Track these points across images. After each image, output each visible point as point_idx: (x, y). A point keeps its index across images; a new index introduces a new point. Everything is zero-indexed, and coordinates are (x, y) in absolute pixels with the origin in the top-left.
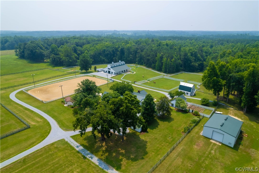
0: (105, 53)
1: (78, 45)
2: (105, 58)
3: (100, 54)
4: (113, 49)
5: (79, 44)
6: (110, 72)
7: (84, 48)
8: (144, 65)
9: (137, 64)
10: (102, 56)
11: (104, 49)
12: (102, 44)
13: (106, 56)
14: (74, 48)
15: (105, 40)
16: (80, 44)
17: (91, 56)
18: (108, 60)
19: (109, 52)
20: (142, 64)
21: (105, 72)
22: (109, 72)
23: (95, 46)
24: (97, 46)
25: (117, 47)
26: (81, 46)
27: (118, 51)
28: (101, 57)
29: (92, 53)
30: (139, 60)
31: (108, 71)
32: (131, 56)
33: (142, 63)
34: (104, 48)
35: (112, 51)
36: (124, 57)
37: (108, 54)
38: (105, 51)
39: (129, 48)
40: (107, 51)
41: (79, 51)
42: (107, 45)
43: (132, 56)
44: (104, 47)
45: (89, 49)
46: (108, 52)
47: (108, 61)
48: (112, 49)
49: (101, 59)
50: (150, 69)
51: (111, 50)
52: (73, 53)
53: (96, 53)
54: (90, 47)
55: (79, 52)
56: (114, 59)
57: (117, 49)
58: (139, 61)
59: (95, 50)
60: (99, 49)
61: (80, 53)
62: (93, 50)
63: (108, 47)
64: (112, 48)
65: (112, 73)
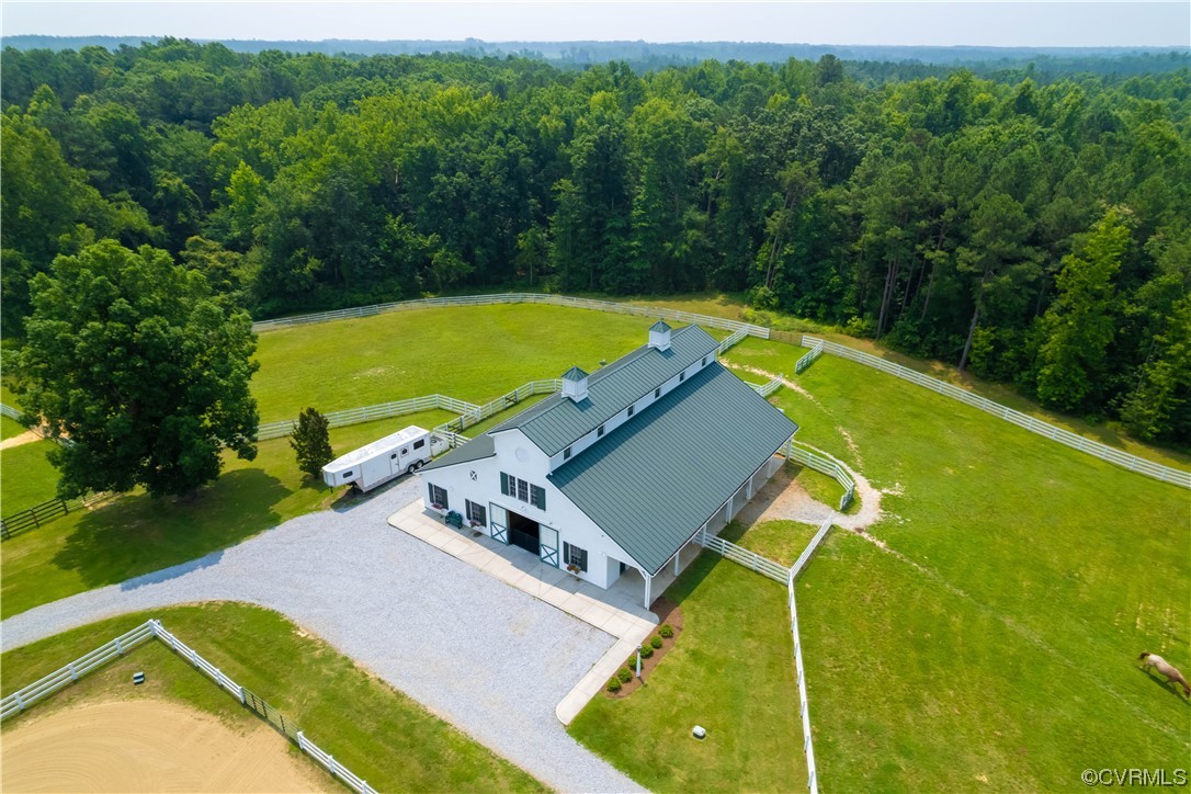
0: (431, 186)
1: (181, 107)
2: (434, 238)
3: (383, 194)
4: (516, 145)
5: (190, 105)
6: (546, 538)
7: (231, 143)
8: (855, 322)
9: (764, 304)
10: (405, 221)
11: (423, 150)
12: (396, 102)
13: (448, 213)
14: (113, 138)
15: (424, 69)
16: (198, 103)
17: (296, 222)
18: (468, 256)
19: (474, 173)
20: (826, 309)
21: (454, 521)
22: (524, 534)
23: (330, 119)
24: (354, 117)
25: (551, 123)
26: (204, 121)
27: (567, 170)
28: (393, 223)
29: (300, 188)
30: (800, 271)
31: (498, 522)
32: (693, 225)
33: (833, 299)
34: (421, 143)
35: (504, 163)
36: (627, 232)
37: (463, 193)
38: (437, 169)
39: (676, 138)
40: (451, 171)
41: (177, 165)
42: (449, 104)
43: (701, 217)
44: (423, 124)
45: (275, 145)
46: (461, 177)
47: (467, 268)
48: (500, 143)
49: (397, 244)
50: (950, 389)
51: (491, 156)
52: (95, 193)
53: (340, 194)
54: (291, 129)
55: (175, 182)
56: (519, 251)
57: (546, 154)
58: (789, 278)
59: (334, 165)
60: (369, 146)
61: (182, 192)
62: (317, 155)
63: (455, 128)
64: (499, 135)
65: (578, 559)
